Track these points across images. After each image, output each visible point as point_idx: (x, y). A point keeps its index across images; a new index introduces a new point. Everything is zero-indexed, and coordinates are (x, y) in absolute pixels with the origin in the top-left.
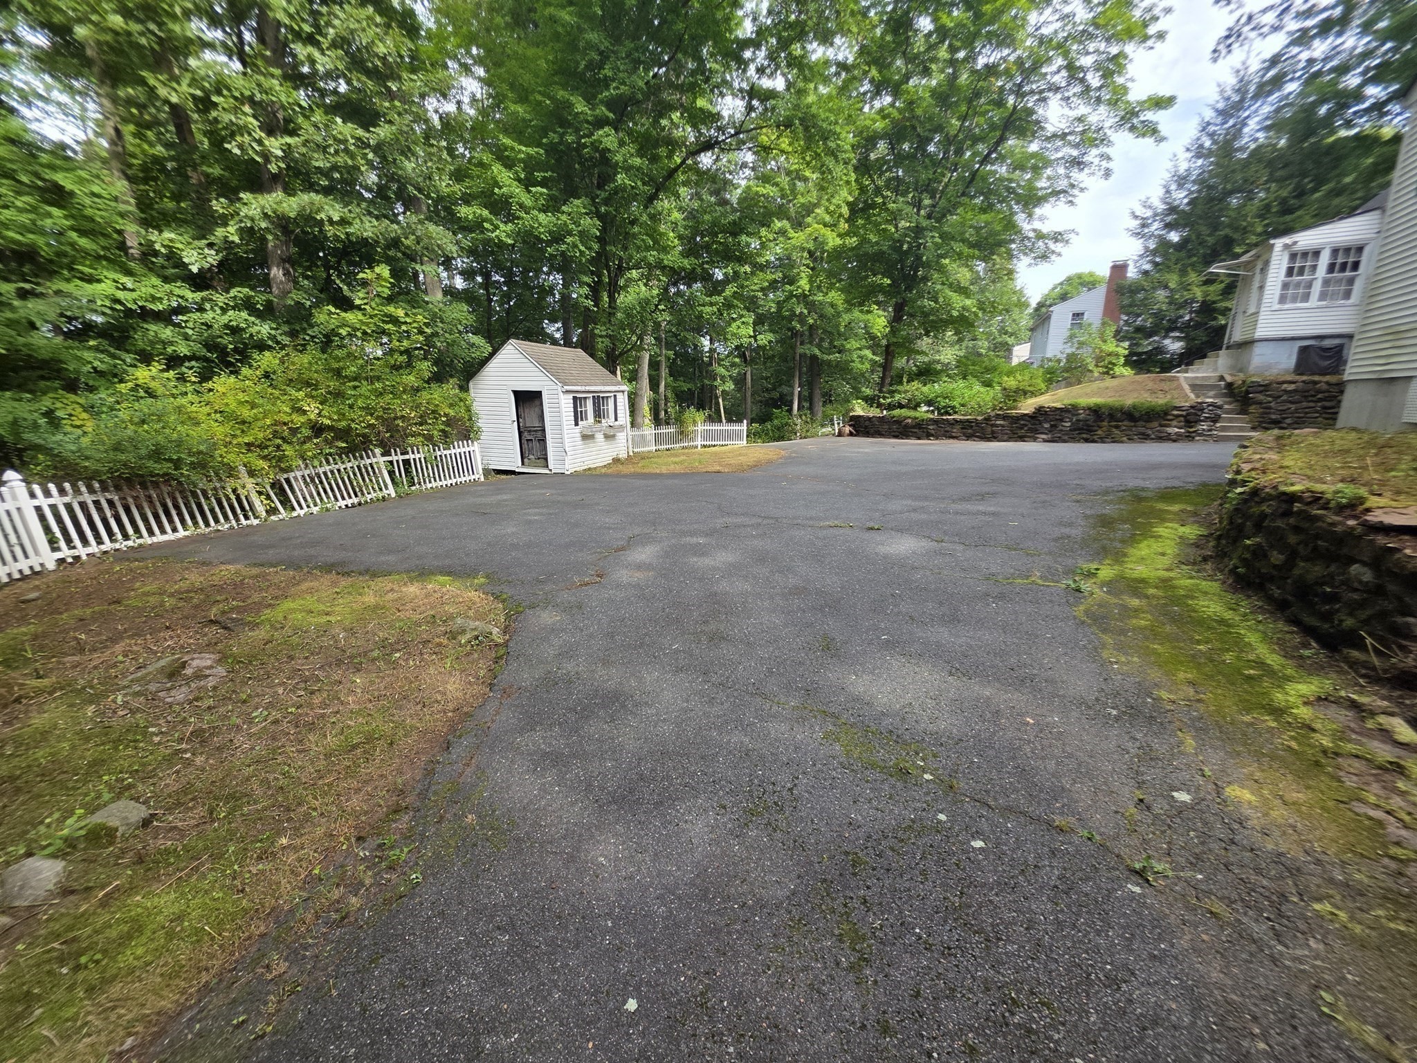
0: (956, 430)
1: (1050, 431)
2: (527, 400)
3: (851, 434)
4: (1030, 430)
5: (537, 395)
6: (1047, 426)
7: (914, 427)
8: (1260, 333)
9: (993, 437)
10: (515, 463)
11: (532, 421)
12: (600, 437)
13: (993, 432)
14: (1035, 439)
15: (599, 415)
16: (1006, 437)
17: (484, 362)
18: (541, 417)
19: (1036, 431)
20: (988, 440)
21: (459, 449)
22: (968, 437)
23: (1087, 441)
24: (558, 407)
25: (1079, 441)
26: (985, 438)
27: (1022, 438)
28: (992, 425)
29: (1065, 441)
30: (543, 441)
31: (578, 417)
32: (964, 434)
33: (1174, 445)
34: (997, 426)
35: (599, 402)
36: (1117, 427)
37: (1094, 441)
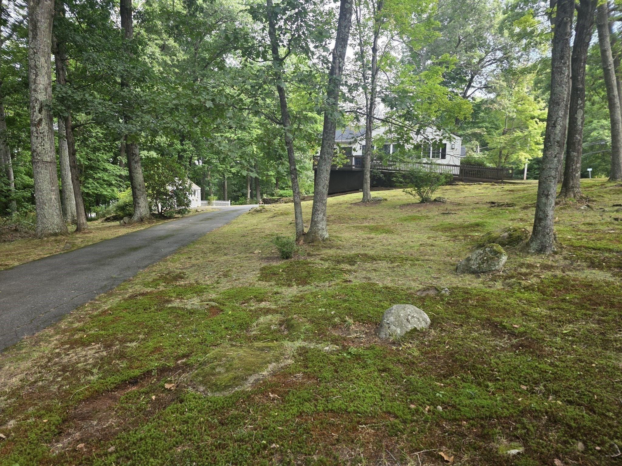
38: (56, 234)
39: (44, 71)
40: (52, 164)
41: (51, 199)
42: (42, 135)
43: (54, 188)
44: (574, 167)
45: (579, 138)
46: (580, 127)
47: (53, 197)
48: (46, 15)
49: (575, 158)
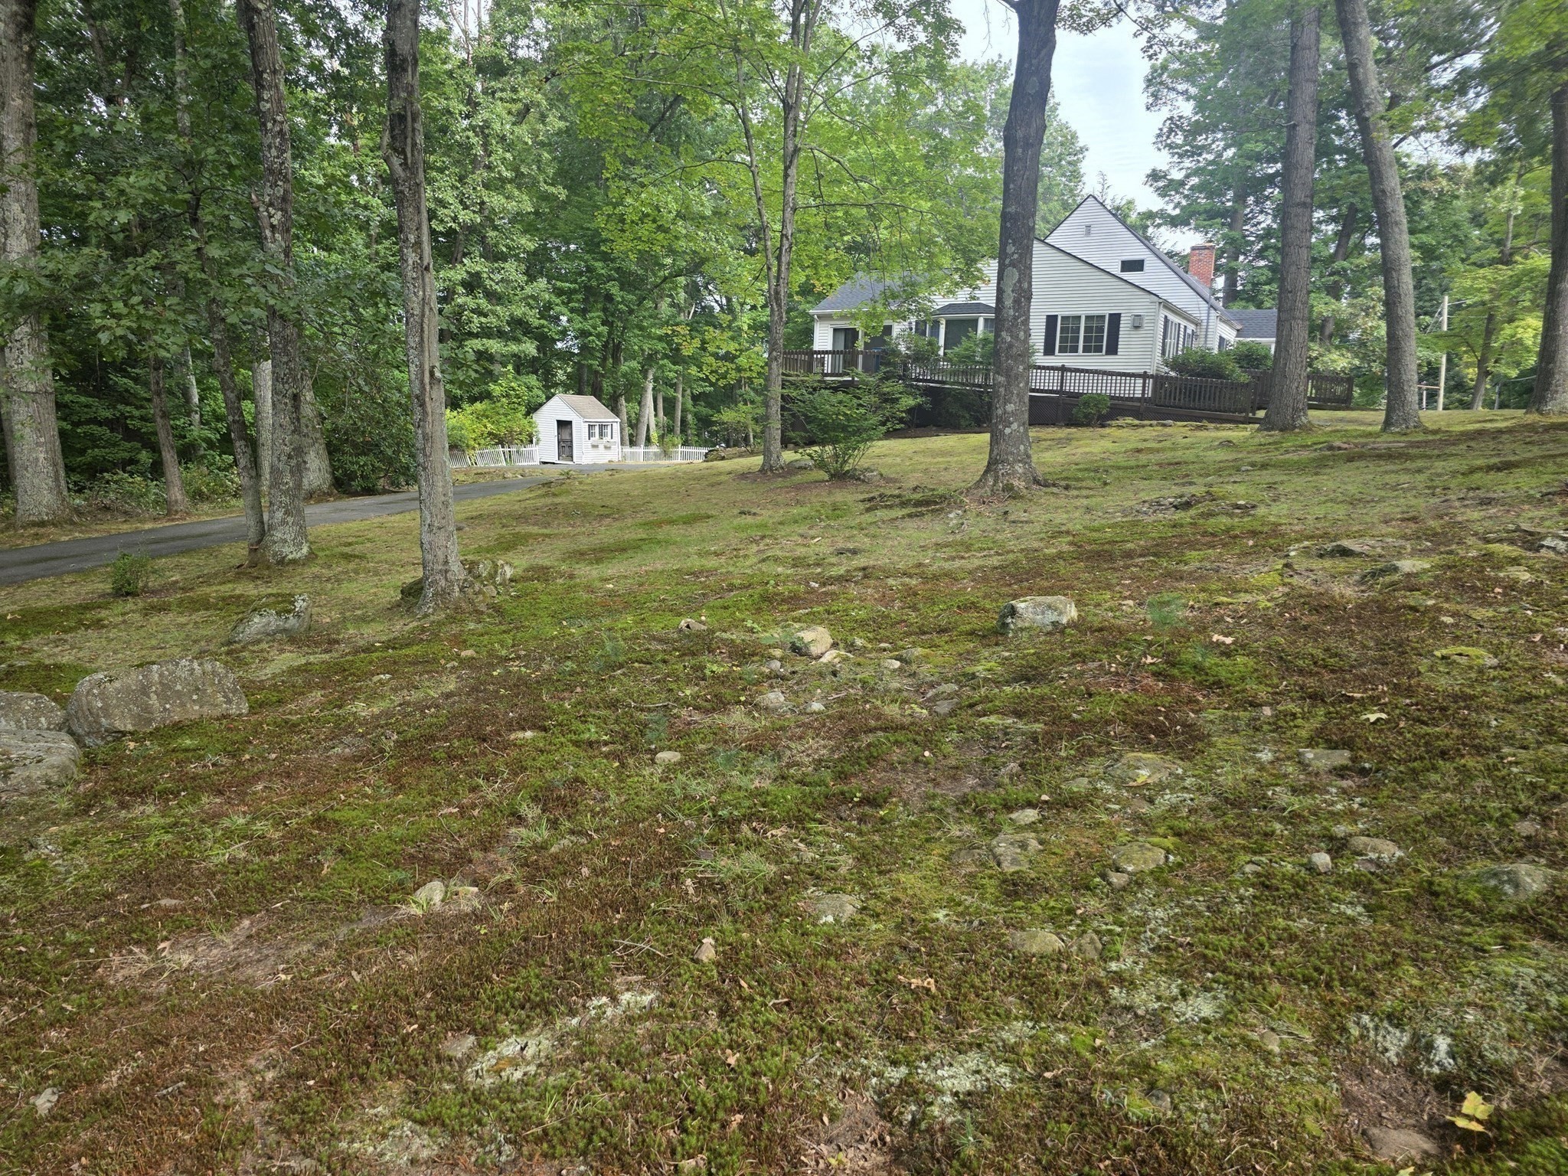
2: (564, 425)
5: (570, 423)
10: (555, 459)
11: (566, 437)
12: (601, 447)
15: (601, 434)
17: (541, 405)
18: (571, 434)
21: (529, 448)
24: (579, 431)
30: (571, 447)
31: (590, 435)
35: (602, 427)
38: (42, 524)
39: (19, 229)
40: (37, 397)
41: (37, 459)
42: (18, 345)
43: (42, 440)
44: (1000, 412)
45: (1009, 339)
46: (1011, 312)
47: (42, 456)
48: (16, 126)
49: (1002, 390)
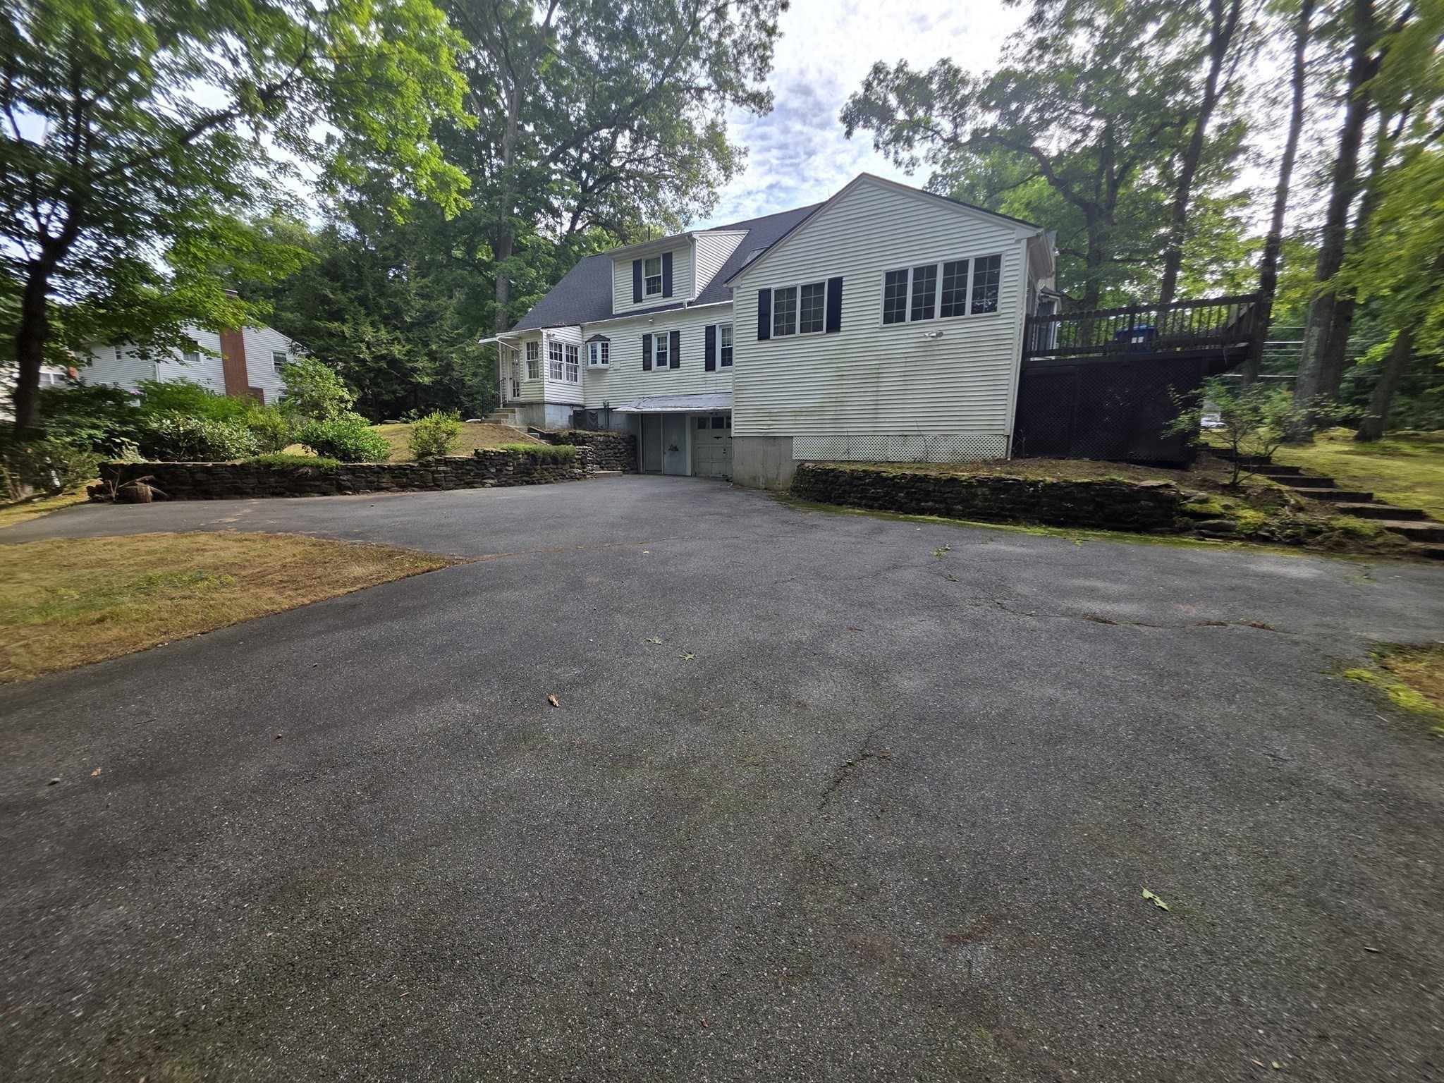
0: (386, 480)
1: (496, 476)
3: (157, 498)
4: (477, 475)
6: (493, 470)
7: (314, 478)
8: (547, 398)
9: (436, 485)
13: (434, 480)
14: (483, 485)
16: (451, 485)
19: (483, 477)
20: (431, 489)
22: (403, 487)
23: (528, 483)
25: (522, 484)
26: (424, 487)
27: (470, 485)
28: (433, 472)
29: (511, 485)
32: (398, 485)
33: (579, 482)
34: (439, 472)
36: (546, 469)
37: (533, 483)
